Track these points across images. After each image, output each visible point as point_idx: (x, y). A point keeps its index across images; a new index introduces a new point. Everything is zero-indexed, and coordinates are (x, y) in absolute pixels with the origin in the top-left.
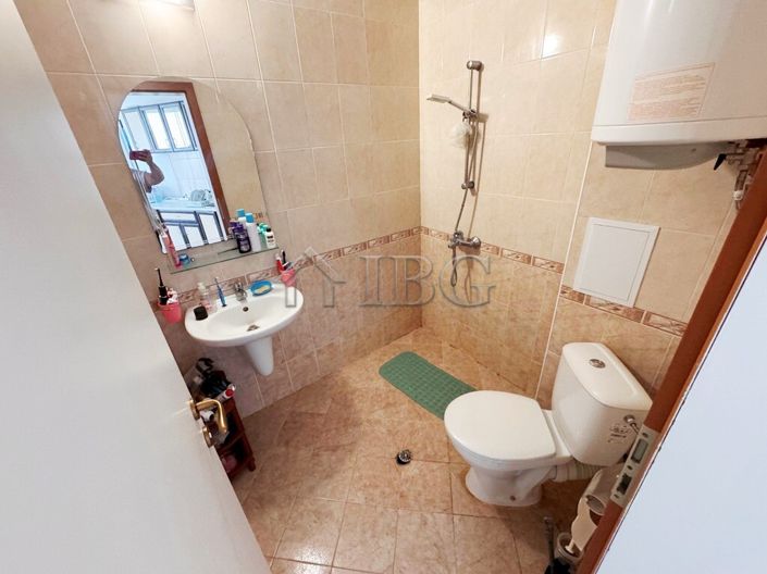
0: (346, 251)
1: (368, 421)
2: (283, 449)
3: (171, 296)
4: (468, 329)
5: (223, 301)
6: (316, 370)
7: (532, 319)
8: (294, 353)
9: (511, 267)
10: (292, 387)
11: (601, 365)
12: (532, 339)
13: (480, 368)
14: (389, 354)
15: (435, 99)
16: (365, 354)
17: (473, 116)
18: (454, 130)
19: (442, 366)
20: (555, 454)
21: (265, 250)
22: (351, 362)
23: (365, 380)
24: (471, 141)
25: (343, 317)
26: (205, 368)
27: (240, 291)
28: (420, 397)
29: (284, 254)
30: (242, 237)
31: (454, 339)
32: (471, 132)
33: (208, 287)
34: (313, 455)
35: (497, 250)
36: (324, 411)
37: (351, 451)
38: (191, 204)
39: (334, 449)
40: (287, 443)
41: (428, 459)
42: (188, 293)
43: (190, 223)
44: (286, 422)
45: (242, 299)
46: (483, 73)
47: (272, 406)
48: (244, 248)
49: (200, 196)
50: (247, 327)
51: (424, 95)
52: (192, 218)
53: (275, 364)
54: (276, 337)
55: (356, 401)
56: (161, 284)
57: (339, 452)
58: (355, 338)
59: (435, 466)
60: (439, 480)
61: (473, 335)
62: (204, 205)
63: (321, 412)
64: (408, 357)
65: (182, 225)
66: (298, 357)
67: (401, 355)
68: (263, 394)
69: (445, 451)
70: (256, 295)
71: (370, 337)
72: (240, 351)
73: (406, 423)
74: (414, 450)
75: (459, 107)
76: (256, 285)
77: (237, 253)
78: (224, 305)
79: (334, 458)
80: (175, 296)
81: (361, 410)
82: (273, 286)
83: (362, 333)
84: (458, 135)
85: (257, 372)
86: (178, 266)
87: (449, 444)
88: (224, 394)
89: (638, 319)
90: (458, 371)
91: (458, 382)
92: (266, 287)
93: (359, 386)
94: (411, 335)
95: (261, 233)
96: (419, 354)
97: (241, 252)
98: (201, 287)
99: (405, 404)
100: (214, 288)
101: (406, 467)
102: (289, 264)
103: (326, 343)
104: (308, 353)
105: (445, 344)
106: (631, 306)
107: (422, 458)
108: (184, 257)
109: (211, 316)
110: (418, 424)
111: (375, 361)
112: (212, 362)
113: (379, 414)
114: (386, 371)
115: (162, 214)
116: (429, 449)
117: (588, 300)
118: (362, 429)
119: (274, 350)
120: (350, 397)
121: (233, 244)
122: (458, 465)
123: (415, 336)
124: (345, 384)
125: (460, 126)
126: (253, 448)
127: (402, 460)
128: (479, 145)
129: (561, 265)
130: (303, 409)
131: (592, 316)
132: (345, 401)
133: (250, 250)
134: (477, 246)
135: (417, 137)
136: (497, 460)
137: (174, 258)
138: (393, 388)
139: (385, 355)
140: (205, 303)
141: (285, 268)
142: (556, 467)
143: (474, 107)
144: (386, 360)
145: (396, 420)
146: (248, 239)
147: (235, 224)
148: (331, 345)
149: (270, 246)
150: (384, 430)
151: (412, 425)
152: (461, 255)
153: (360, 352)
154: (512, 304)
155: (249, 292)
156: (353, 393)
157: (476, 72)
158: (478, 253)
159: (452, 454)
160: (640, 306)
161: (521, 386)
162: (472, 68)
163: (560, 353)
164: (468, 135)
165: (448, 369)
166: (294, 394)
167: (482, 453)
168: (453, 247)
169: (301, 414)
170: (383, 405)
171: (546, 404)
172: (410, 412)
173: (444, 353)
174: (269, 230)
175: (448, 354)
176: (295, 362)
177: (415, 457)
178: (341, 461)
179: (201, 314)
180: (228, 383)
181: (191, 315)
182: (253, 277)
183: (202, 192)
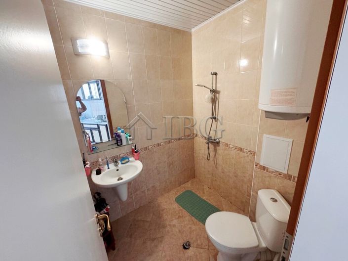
0: (162, 144)
1: (170, 225)
2: (129, 239)
3: (87, 164)
4: (216, 180)
5: (108, 166)
6: (146, 198)
7: (244, 177)
8: (136, 190)
9: (233, 152)
10: (135, 207)
11: (276, 201)
12: (245, 186)
13: (223, 199)
14: (180, 191)
15: (198, 85)
16: (169, 191)
17: (214, 91)
18: (207, 96)
19: (204, 198)
20: (258, 246)
21: (128, 144)
22: (162, 195)
23: (169, 204)
24: (214, 101)
25: (159, 174)
26: (97, 197)
27: (116, 162)
28: (194, 213)
29: (135, 146)
30: (119, 139)
31: (210, 184)
32: (213, 97)
33: (102, 160)
34: (143, 243)
35: (227, 145)
36: (149, 220)
37: (161, 241)
38: (96, 121)
39: (153, 240)
40: (131, 236)
41: (198, 247)
42: (94, 162)
43: (95, 129)
44: (131, 225)
45: (116, 166)
46: (217, 76)
47: (125, 216)
48: (119, 144)
49: (100, 117)
50: (118, 178)
51: (195, 83)
52: (96, 127)
53: (128, 196)
54: (129, 183)
55: (164, 215)
56: (84, 159)
57: (155, 241)
58: (165, 183)
59: (202, 251)
60: (204, 258)
61: (219, 183)
62: (102, 122)
63: (147, 220)
64: (189, 193)
65: (91, 129)
66: (138, 192)
67: (185, 192)
68: (121, 210)
69: (206, 242)
70: (122, 164)
71: (171, 183)
72: (114, 190)
73: (188, 227)
74: (191, 242)
75: (208, 88)
76: (123, 159)
77: (116, 146)
78: (109, 168)
79: (153, 245)
80: (89, 164)
81: (167, 219)
82: (130, 159)
83: (168, 181)
84: (209, 98)
85: (120, 199)
86: (91, 151)
87: (208, 239)
88: (105, 210)
89: (290, 179)
90: (212, 201)
91: (212, 206)
92: (127, 160)
93: (165, 207)
94: (190, 182)
95: (126, 137)
96: (194, 191)
97: (118, 145)
98: (100, 160)
99: (187, 217)
100: (105, 160)
101: (188, 250)
102: (137, 150)
103: (151, 186)
104: (143, 190)
105: (206, 187)
106: (286, 173)
107: (195, 246)
108: (94, 147)
109: (102, 173)
110: (194, 227)
111: (173, 195)
112: (100, 194)
113: (175, 222)
114: (178, 200)
115: (84, 125)
116: (199, 241)
117: (267, 170)
118: (167, 230)
119: (128, 188)
120: (161, 212)
121: (115, 142)
122: (213, 250)
123: (192, 182)
124: (159, 206)
125: (208, 95)
126: (115, 238)
127: (186, 246)
128: (217, 102)
129: (255, 153)
130: (139, 218)
131: (270, 177)
132: (159, 214)
133: (122, 144)
134: (218, 143)
135: (192, 97)
136: (232, 248)
137: (90, 148)
138: (182, 208)
139: (178, 192)
140: (101, 167)
141: (136, 152)
142: (260, 252)
143: (214, 88)
144: (179, 194)
145: (183, 225)
146: (121, 140)
147: (116, 134)
148: (153, 187)
149: (130, 143)
150: (177, 230)
151: (190, 228)
152: (211, 146)
153: (167, 190)
154: (235, 169)
155: (119, 162)
156: (163, 210)
157: (214, 76)
158: (219, 146)
159: (210, 244)
160: (290, 173)
161: (242, 209)
162: (213, 74)
163: (257, 194)
164: (212, 98)
165: (207, 199)
166: (135, 210)
167: (224, 244)
168: (208, 143)
169: (138, 221)
170: (177, 217)
171: (253, 219)
172: (189, 221)
173: (205, 192)
174: (130, 136)
175: (207, 192)
176: (137, 195)
177: (192, 245)
178: (156, 246)
179: (99, 172)
180: (107, 205)
181: (94, 172)
182: (121, 156)
183: (102, 116)
